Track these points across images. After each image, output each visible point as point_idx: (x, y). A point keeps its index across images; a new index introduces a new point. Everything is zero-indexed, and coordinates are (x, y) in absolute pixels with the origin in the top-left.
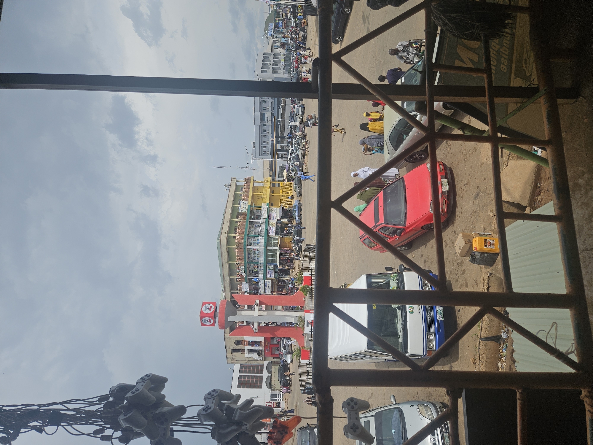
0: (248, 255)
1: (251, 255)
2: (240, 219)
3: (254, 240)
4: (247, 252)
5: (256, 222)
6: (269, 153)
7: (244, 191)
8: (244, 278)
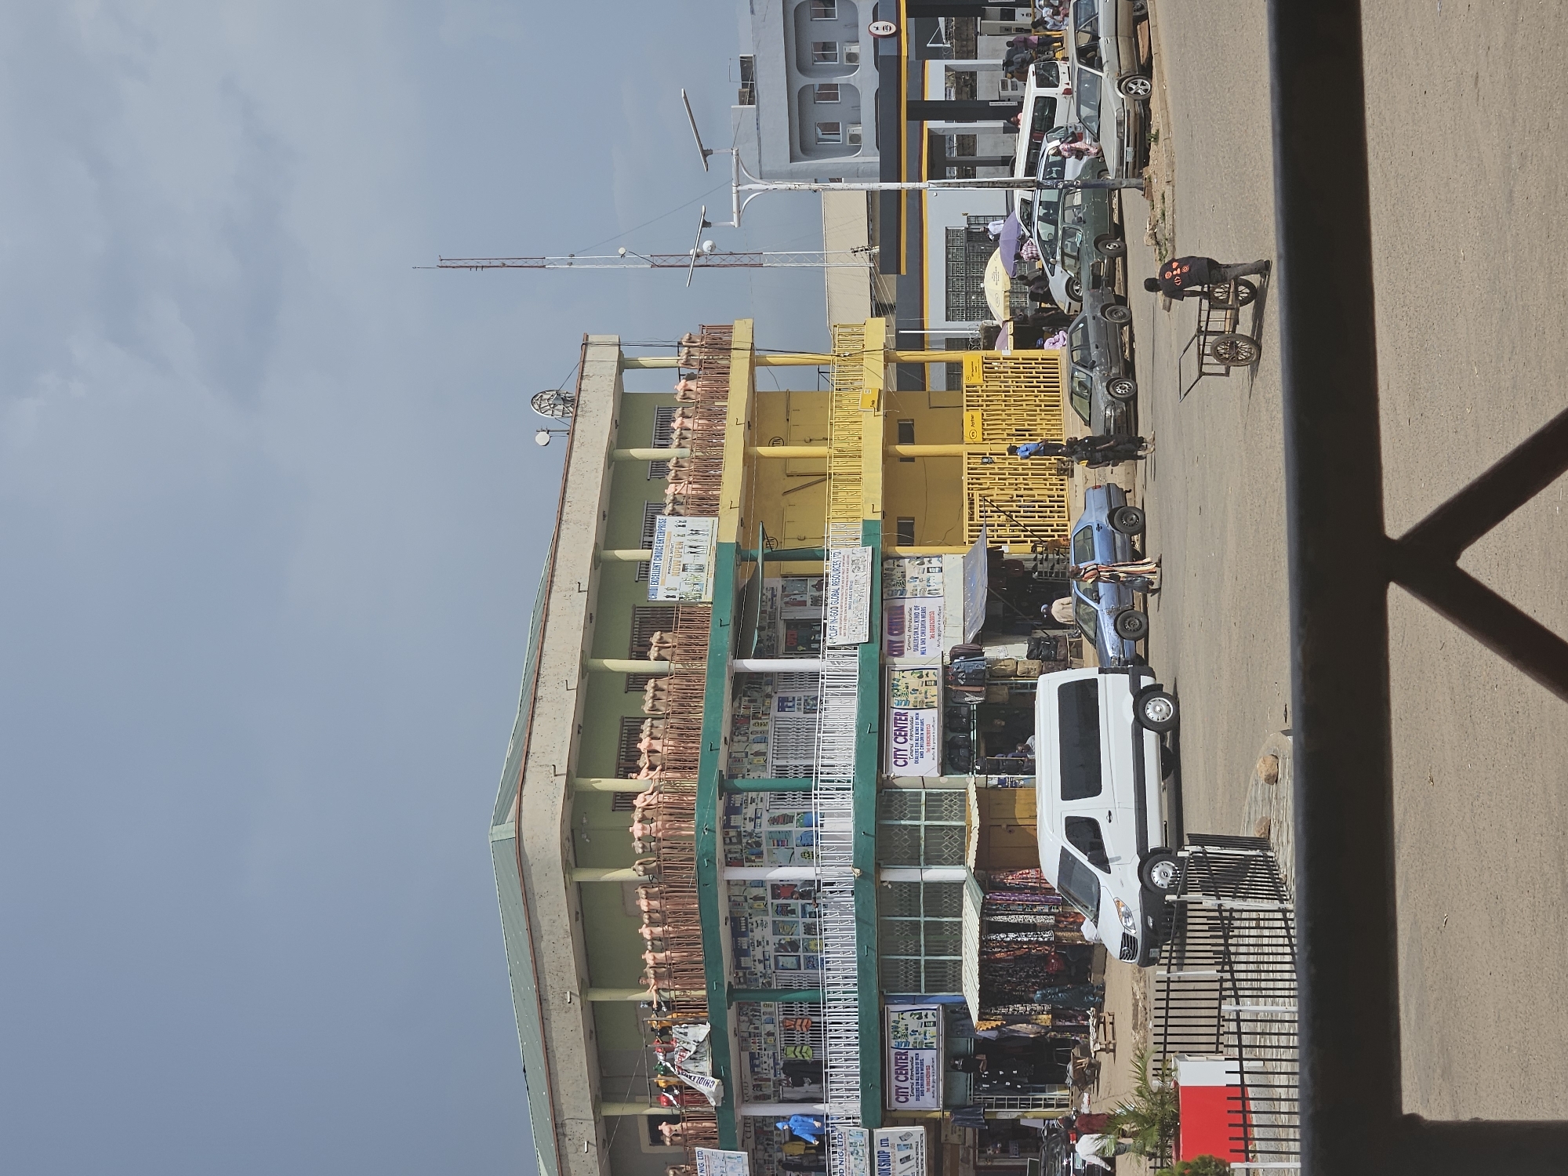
0: (737, 932)
1: (757, 934)
2: (659, 658)
3: (774, 821)
4: (723, 910)
5: (788, 676)
6: (867, 128)
7: (682, 437)
8: (709, 1117)
